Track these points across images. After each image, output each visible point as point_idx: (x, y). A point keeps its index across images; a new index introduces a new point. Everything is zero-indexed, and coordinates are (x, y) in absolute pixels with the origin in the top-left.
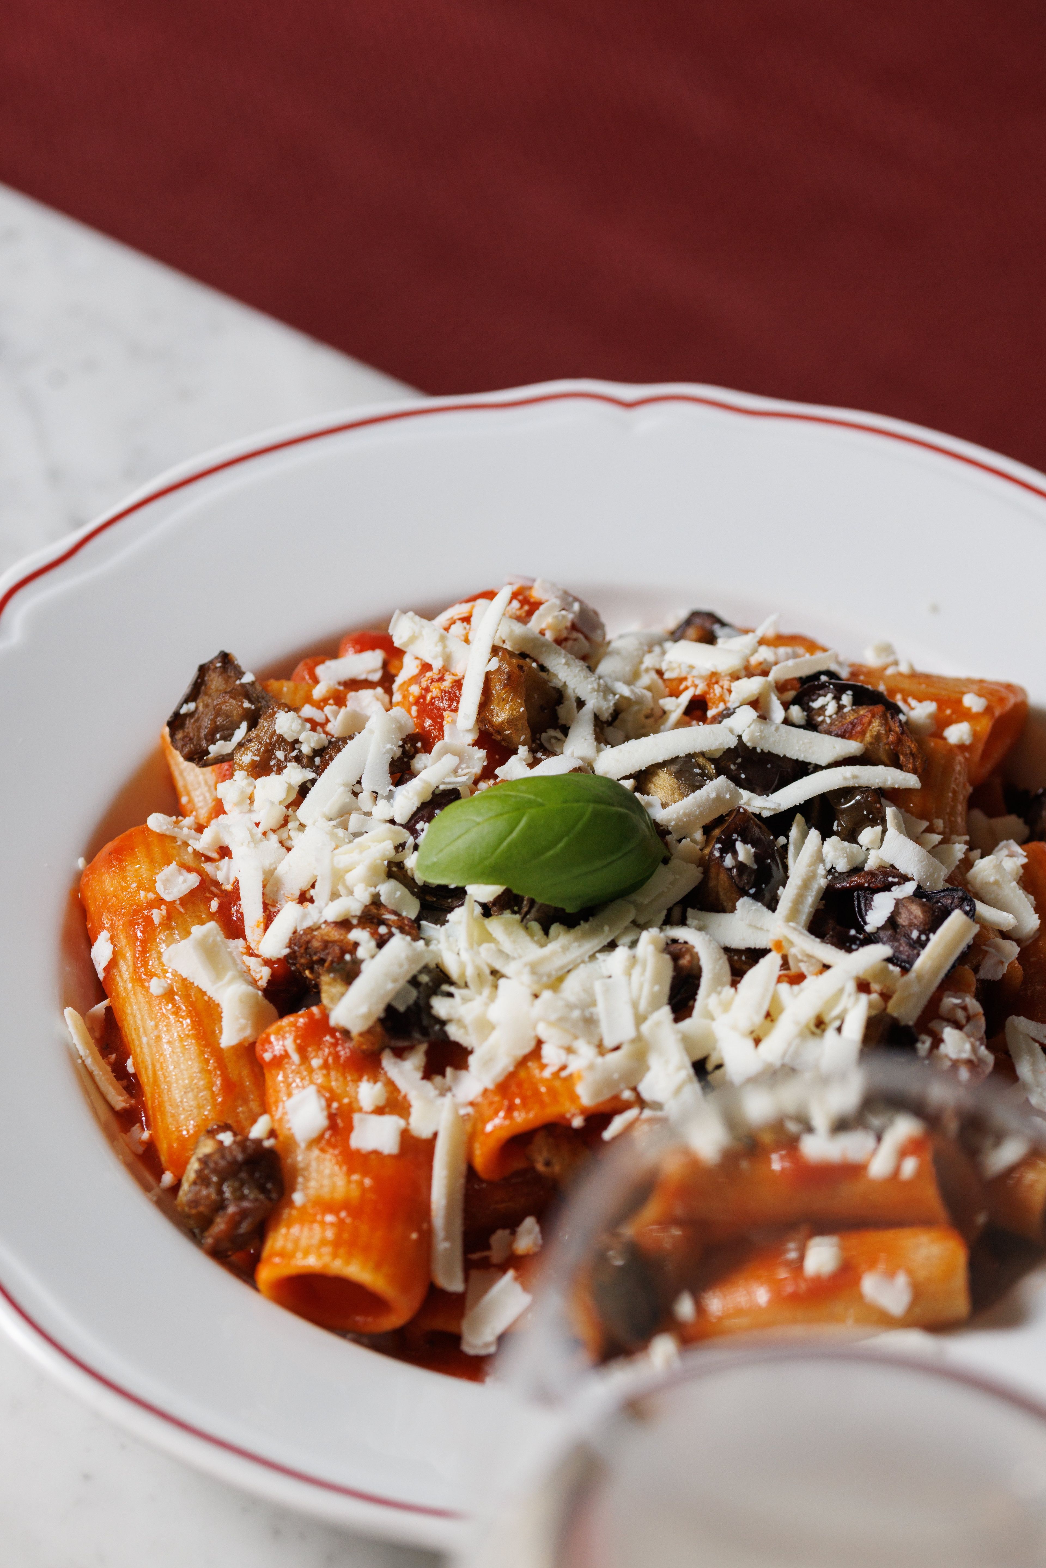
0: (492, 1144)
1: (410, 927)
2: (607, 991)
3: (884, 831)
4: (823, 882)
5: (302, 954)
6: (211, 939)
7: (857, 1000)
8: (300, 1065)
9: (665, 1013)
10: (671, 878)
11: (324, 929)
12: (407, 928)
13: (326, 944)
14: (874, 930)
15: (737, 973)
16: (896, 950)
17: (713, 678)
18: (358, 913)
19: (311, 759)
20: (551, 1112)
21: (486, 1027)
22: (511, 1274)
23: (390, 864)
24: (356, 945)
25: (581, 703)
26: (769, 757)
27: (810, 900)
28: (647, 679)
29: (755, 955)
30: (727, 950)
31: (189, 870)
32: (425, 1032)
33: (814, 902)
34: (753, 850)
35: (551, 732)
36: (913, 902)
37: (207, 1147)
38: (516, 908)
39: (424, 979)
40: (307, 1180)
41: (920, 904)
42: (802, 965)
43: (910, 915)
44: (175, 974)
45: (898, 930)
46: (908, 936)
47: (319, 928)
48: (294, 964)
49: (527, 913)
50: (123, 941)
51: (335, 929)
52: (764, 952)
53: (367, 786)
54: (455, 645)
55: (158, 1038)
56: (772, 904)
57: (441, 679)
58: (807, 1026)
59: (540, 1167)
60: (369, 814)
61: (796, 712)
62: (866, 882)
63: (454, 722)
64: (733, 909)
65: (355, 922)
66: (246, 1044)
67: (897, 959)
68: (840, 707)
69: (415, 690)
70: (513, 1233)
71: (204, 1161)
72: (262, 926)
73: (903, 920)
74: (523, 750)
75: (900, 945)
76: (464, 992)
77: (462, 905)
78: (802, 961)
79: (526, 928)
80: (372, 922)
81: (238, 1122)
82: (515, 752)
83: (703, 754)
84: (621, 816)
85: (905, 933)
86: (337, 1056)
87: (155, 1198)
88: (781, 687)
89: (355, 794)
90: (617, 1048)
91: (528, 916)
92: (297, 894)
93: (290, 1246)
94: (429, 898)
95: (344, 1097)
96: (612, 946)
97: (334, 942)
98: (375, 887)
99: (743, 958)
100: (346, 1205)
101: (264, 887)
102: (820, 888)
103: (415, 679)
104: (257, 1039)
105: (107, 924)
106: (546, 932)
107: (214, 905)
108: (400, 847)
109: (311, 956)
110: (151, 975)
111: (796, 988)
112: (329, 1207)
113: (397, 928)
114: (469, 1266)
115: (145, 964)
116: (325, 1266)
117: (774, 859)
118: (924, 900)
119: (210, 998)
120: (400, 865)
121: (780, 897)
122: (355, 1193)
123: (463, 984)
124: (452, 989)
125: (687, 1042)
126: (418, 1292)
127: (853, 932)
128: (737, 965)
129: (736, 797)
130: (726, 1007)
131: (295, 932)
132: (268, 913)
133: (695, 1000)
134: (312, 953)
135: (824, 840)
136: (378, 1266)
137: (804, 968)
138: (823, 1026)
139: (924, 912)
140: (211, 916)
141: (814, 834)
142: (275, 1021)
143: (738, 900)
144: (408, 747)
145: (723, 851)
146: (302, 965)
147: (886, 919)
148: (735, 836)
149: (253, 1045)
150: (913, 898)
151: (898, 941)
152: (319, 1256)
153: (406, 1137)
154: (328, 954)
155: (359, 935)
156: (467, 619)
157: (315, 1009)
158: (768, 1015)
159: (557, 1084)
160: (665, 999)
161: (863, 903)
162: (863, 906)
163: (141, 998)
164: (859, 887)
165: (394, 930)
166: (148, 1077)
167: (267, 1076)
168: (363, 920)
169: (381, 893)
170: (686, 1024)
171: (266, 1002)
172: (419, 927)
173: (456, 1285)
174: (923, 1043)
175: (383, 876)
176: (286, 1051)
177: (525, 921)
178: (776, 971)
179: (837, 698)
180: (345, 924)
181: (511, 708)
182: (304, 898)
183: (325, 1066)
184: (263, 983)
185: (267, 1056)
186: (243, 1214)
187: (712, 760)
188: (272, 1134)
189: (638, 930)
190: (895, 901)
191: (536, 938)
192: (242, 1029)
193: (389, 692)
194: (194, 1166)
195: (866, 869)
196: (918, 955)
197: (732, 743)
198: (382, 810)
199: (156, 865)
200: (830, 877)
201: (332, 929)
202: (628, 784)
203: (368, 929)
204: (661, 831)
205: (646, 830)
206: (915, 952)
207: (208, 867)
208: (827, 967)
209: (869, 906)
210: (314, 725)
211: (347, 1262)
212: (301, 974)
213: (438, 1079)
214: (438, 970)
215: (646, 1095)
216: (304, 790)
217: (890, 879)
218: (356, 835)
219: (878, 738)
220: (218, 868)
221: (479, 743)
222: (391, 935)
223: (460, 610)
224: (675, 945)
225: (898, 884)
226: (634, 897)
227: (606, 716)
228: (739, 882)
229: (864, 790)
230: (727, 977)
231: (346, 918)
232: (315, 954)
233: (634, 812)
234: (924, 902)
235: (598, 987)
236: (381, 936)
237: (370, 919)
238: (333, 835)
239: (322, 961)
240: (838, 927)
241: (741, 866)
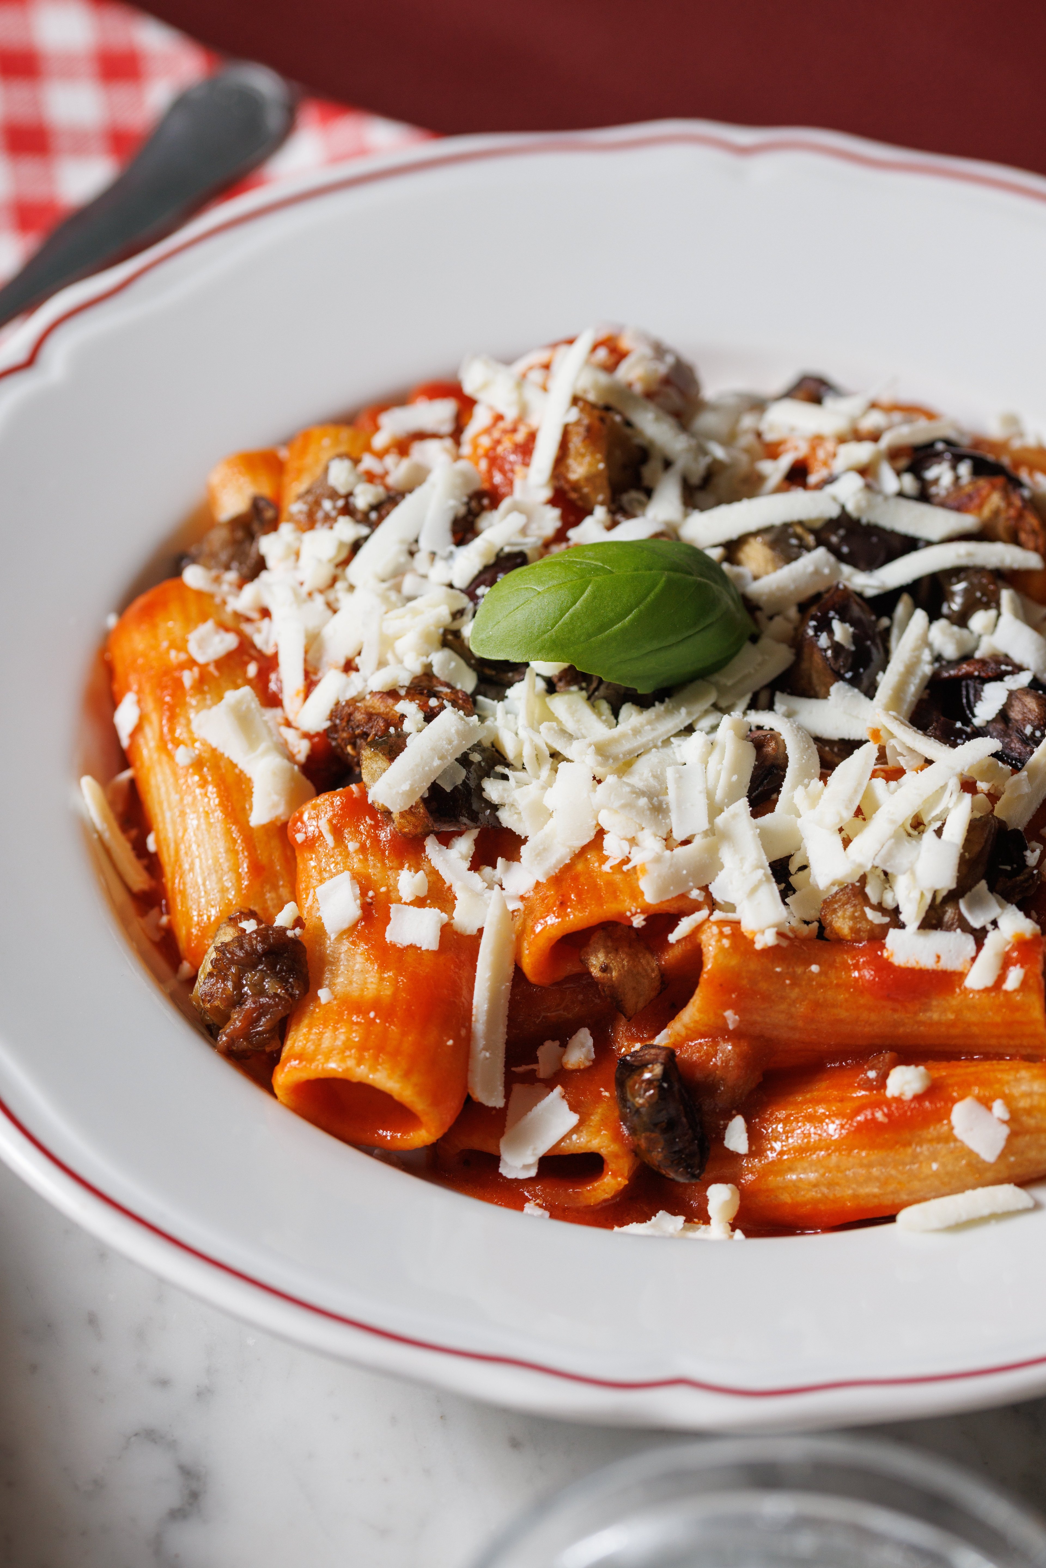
0: (542, 943)
1: (464, 701)
2: (680, 778)
3: (999, 615)
4: (927, 669)
5: (344, 727)
6: (244, 708)
7: (959, 799)
8: (333, 849)
9: (742, 805)
10: (759, 658)
11: (369, 701)
12: (460, 701)
13: (371, 716)
14: (983, 724)
15: (827, 767)
16: (1006, 746)
17: (817, 440)
18: (407, 683)
19: (366, 515)
20: (608, 909)
21: (543, 814)
22: (558, 1090)
23: (446, 631)
24: (403, 716)
25: (668, 464)
26: (874, 530)
27: (913, 689)
28: (746, 440)
29: (848, 747)
30: (817, 740)
31: (227, 629)
32: (474, 817)
33: (917, 690)
34: (851, 630)
35: (634, 495)
36: (1027, 694)
37: (227, 935)
38: (584, 685)
39: (476, 757)
40: (334, 975)
41: (1036, 696)
42: (900, 758)
43: (1023, 709)
44: (204, 743)
45: (1010, 725)
46: (1020, 732)
47: (364, 699)
48: (335, 739)
49: (596, 689)
50: (150, 705)
51: (380, 700)
52: (858, 744)
53: (425, 545)
54: (532, 394)
55: (183, 814)
56: (870, 692)
57: (514, 430)
58: (903, 825)
59: (595, 972)
60: (424, 577)
61: (908, 482)
62: (975, 669)
63: (525, 477)
64: (826, 695)
65: (403, 692)
66: (279, 824)
67: (1008, 756)
68: (957, 478)
69: (485, 442)
70: (564, 1045)
71: (222, 949)
72: (302, 696)
73: (1015, 714)
74: (600, 512)
75: (1012, 741)
76: (520, 774)
77: (523, 680)
78: (901, 754)
79: (593, 706)
80: (422, 694)
81: (265, 909)
82: (590, 512)
83: (801, 523)
84: (700, 586)
85: (1018, 728)
86: (376, 840)
87: (168, 991)
88: (893, 454)
89: (412, 554)
90: (686, 842)
91: (596, 693)
92: (342, 662)
93: (311, 1047)
94: (489, 672)
95: (381, 886)
96: (689, 730)
97: (378, 715)
98: (427, 657)
99: (836, 750)
100: (376, 1004)
101: (306, 652)
102: (925, 675)
103: (487, 431)
104: (290, 818)
105: (135, 687)
106: (616, 714)
107: (252, 670)
108: (458, 614)
109: (353, 729)
110: (177, 743)
111: (893, 784)
112: (357, 1007)
113: (449, 701)
114: (510, 1080)
115: (172, 730)
116: (347, 1070)
117: (874, 642)
118: (1041, 692)
119: (241, 772)
120: (457, 634)
121: (879, 684)
122: (387, 991)
123: (520, 767)
124: (506, 771)
125: (766, 838)
126: (453, 1106)
127: (959, 725)
128: (829, 757)
129: (836, 572)
130: (814, 801)
131: (337, 703)
132: (309, 681)
133: (779, 792)
134: (354, 727)
135: (931, 621)
136: (407, 1075)
137: (903, 762)
138: (921, 827)
139: (1039, 705)
140: (248, 682)
141: (920, 616)
142: (310, 798)
143: (832, 685)
144: (474, 504)
145: (818, 630)
146: (343, 739)
147: (997, 711)
148: (832, 614)
149: (285, 825)
150: (1029, 689)
151: (1009, 736)
152: (343, 1059)
153: (447, 932)
154: (372, 727)
155: (409, 708)
156: (547, 367)
157: (354, 787)
158: (859, 812)
159: (618, 877)
160: (745, 791)
161: (972, 692)
162: (972, 697)
163: (168, 771)
164: (968, 676)
165: (445, 702)
166: (169, 856)
167: (299, 860)
168: (412, 692)
169: (434, 663)
170: (767, 819)
171: (303, 778)
172: (475, 702)
173: (497, 1101)
174: (1033, 851)
175: (437, 644)
176: (320, 832)
177: (593, 699)
178: (871, 765)
179: (954, 468)
180: (393, 694)
181: (590, 465)
182: (349, 667)
183: (363, 849)
184: (301, 757)
185: (300, 837)
186: (262, 1010)
187: (812, 531)
188: (298, 922)
189: (719, 714)
190: (1007, 693)
191: (604, 718)
192: (275, 806)
193: (458, 443)
194: (212, 955)
195: (978, 655)
196: (1032, 752)
197: (833, 512)
198: (439, 573)
199: (190, 623)
200: (937, 665)
201: (378, 700)
202: (715, 554)
203: (417, 702)
204: (750, 605)
205: (730, 603)
206: (1028, 749)
207: (247, 628)
208: (929, 762)
209: (978, 697)
210: (370, 477)
211: (373, 1069)
212: (343, 749)
213: (487, 870)
214: (494, 749)
215: (717, 896)
216: (356, 547)
217: (1003, 667)
218: (410, 599)
219: (996, 513)
220: (259, 631)
221: (553, 502)
222: (442, 707)
223: (541, 356)
224: (760, 733)
225: (1011, 673)
226: (716, 677)
227: (695, 480)
228: (834, 664)
229: (980, 570)
230: (817, 769)
231: (392, 688)
232: (358, 727)
233: (716, 582)
234: (1040, 694)
235: (670, 774)
236: (432, 709)
237: (420, 690)
238: (385, 599)
239: (365, 735)
240: (942, 718)
241: (837, 647)
